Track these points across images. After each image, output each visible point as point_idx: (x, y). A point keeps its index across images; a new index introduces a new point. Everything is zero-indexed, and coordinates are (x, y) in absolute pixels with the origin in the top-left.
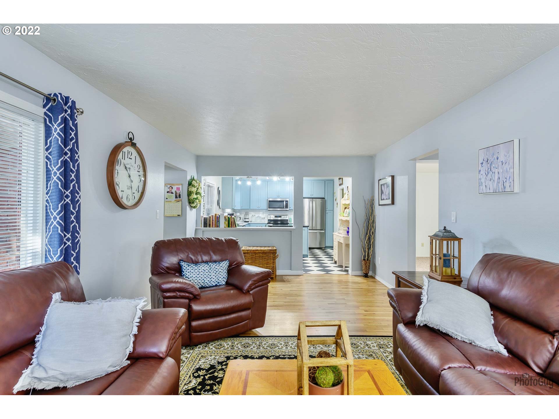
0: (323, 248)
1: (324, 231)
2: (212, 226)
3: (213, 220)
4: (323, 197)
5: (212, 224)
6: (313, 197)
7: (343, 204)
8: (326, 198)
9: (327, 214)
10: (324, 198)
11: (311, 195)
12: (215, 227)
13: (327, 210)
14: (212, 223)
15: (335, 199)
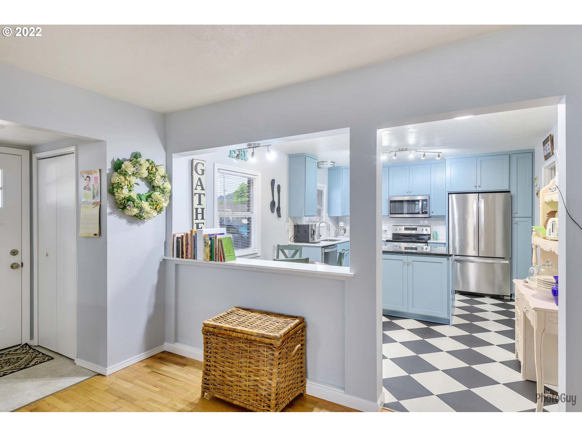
0: (505, 298)
1: (507, 262)
2: (187, 255)
3: (187, 244)
4: (506, 188)
5: (187, 252)
6: (479, 189)
7: (546, 202)
8: (513, 192)
9: (515, 226)
10: (509, 192)
11: (475, 187)
12: (191, 258)
13: (516, 215)
14: (187, 249)
15: (536, 192)
